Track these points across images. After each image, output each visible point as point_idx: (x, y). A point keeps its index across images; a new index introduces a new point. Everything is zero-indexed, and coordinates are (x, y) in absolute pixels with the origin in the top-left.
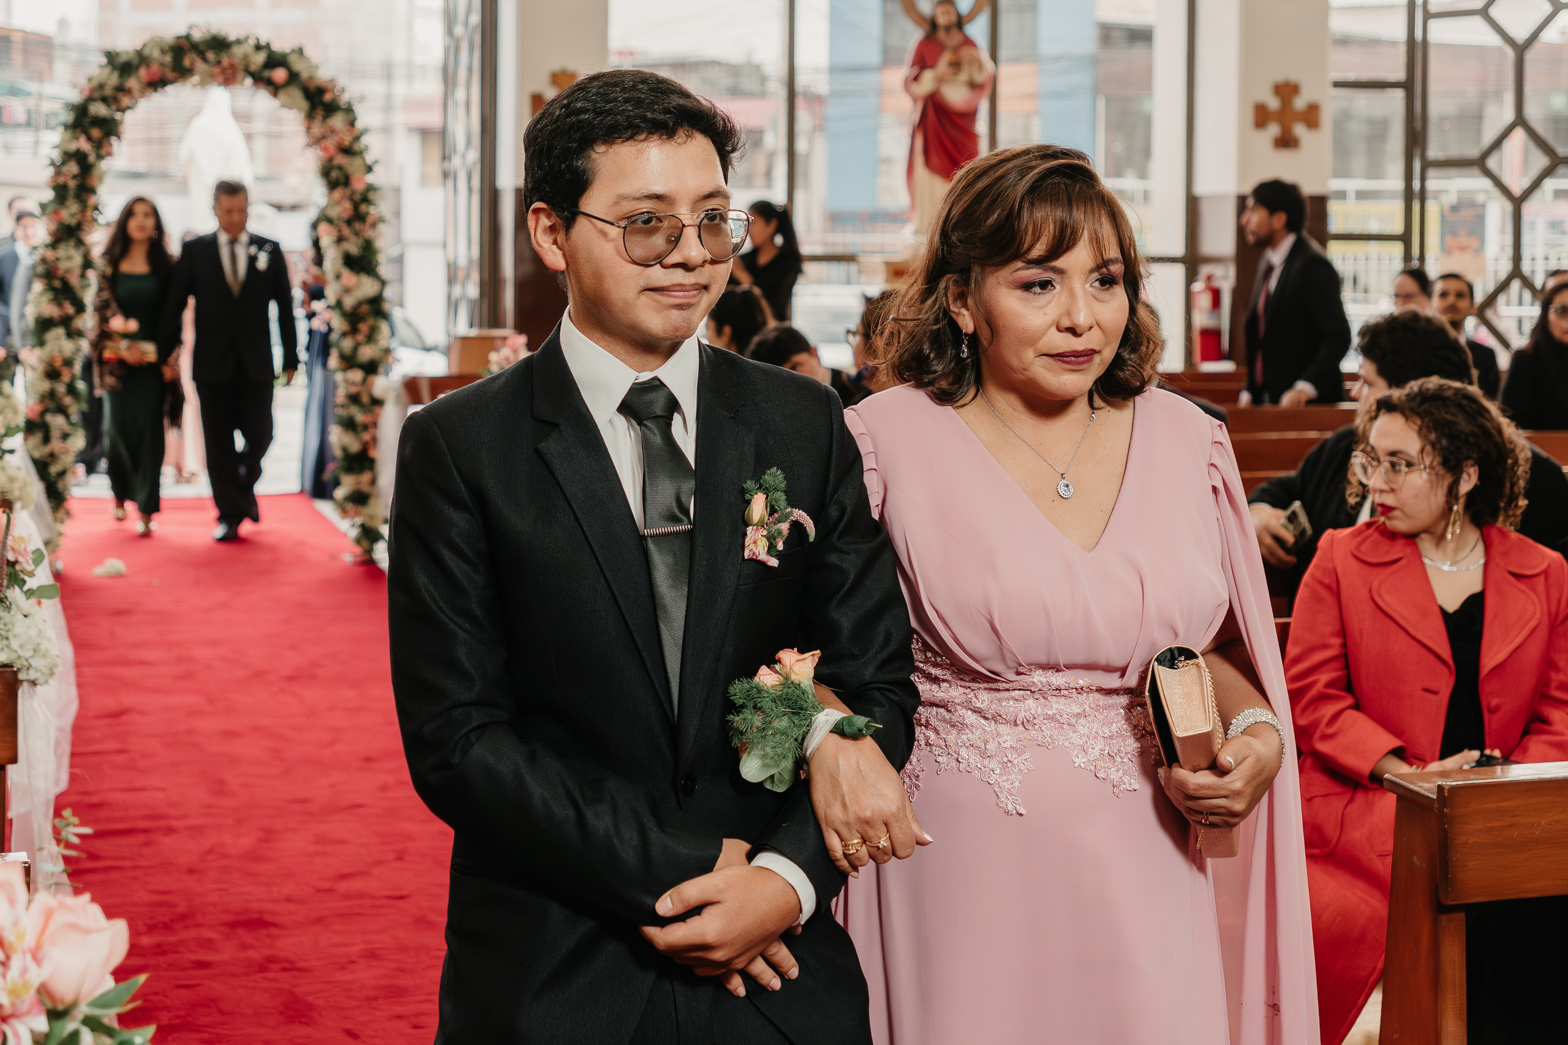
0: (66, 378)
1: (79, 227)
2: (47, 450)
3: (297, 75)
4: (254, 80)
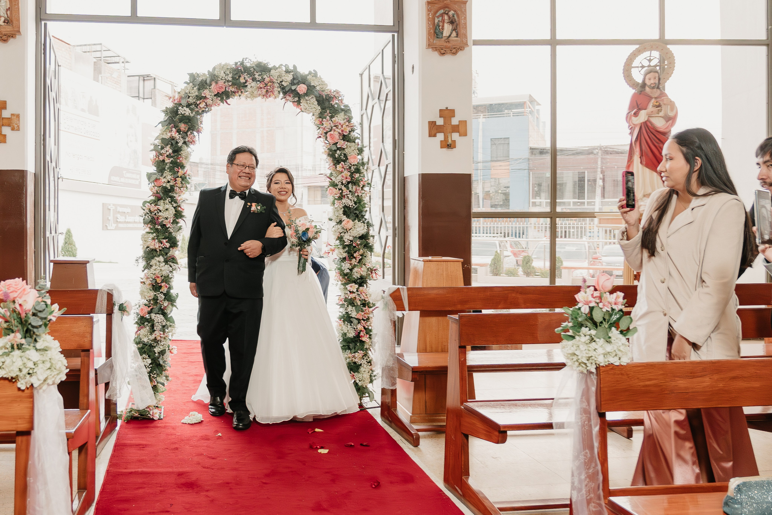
0: (164, 290)
1: (172, 189)
2: (152, 337)
3: (314, 87)
4: (285, 93)
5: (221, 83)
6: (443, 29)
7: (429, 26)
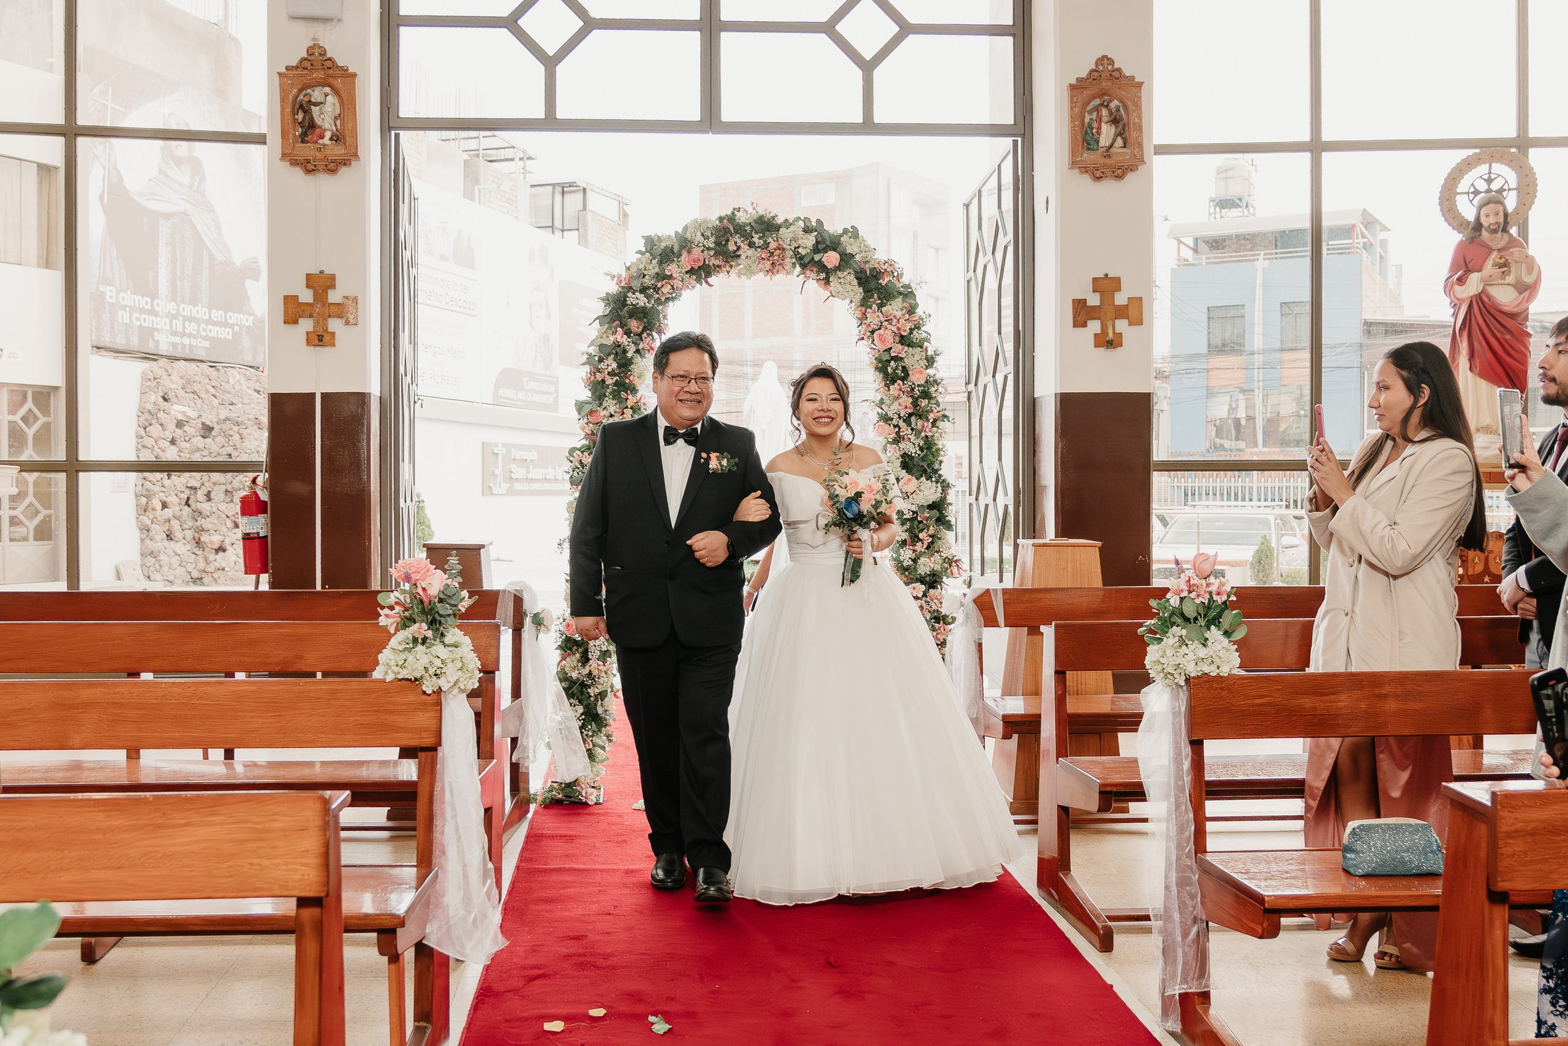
2: (585, 670)
3: (852, 256)
4: (804, 266)
5: (696, 252)
6: (1099, 133)
7: (1073, 128)
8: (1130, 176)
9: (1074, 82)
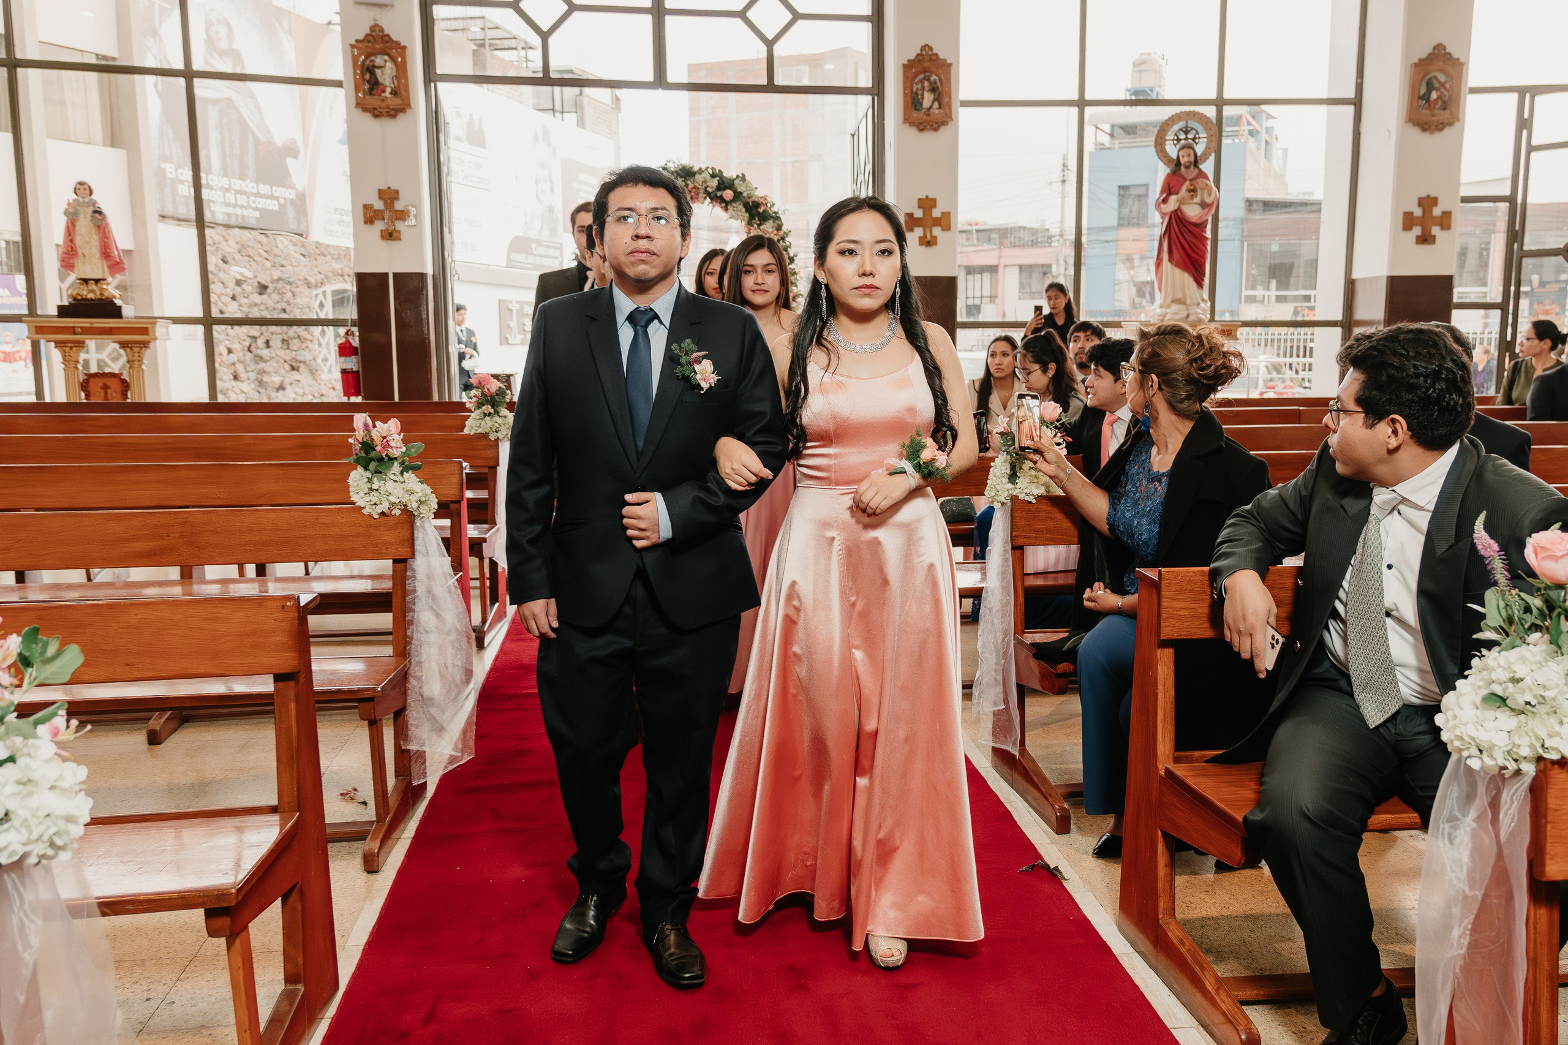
3: (741, 193)
4: (711, 199)
6: (923, 98)
7: (905, 95)
8: (943, 129)
9: (906, 62)
